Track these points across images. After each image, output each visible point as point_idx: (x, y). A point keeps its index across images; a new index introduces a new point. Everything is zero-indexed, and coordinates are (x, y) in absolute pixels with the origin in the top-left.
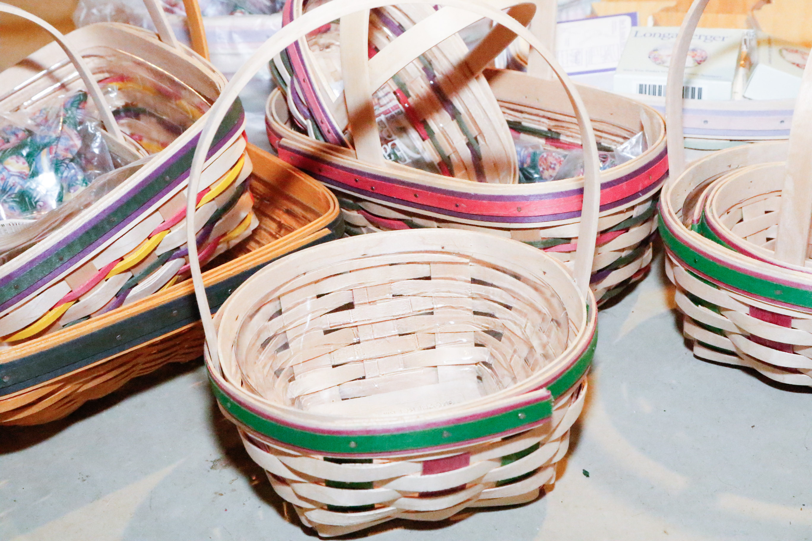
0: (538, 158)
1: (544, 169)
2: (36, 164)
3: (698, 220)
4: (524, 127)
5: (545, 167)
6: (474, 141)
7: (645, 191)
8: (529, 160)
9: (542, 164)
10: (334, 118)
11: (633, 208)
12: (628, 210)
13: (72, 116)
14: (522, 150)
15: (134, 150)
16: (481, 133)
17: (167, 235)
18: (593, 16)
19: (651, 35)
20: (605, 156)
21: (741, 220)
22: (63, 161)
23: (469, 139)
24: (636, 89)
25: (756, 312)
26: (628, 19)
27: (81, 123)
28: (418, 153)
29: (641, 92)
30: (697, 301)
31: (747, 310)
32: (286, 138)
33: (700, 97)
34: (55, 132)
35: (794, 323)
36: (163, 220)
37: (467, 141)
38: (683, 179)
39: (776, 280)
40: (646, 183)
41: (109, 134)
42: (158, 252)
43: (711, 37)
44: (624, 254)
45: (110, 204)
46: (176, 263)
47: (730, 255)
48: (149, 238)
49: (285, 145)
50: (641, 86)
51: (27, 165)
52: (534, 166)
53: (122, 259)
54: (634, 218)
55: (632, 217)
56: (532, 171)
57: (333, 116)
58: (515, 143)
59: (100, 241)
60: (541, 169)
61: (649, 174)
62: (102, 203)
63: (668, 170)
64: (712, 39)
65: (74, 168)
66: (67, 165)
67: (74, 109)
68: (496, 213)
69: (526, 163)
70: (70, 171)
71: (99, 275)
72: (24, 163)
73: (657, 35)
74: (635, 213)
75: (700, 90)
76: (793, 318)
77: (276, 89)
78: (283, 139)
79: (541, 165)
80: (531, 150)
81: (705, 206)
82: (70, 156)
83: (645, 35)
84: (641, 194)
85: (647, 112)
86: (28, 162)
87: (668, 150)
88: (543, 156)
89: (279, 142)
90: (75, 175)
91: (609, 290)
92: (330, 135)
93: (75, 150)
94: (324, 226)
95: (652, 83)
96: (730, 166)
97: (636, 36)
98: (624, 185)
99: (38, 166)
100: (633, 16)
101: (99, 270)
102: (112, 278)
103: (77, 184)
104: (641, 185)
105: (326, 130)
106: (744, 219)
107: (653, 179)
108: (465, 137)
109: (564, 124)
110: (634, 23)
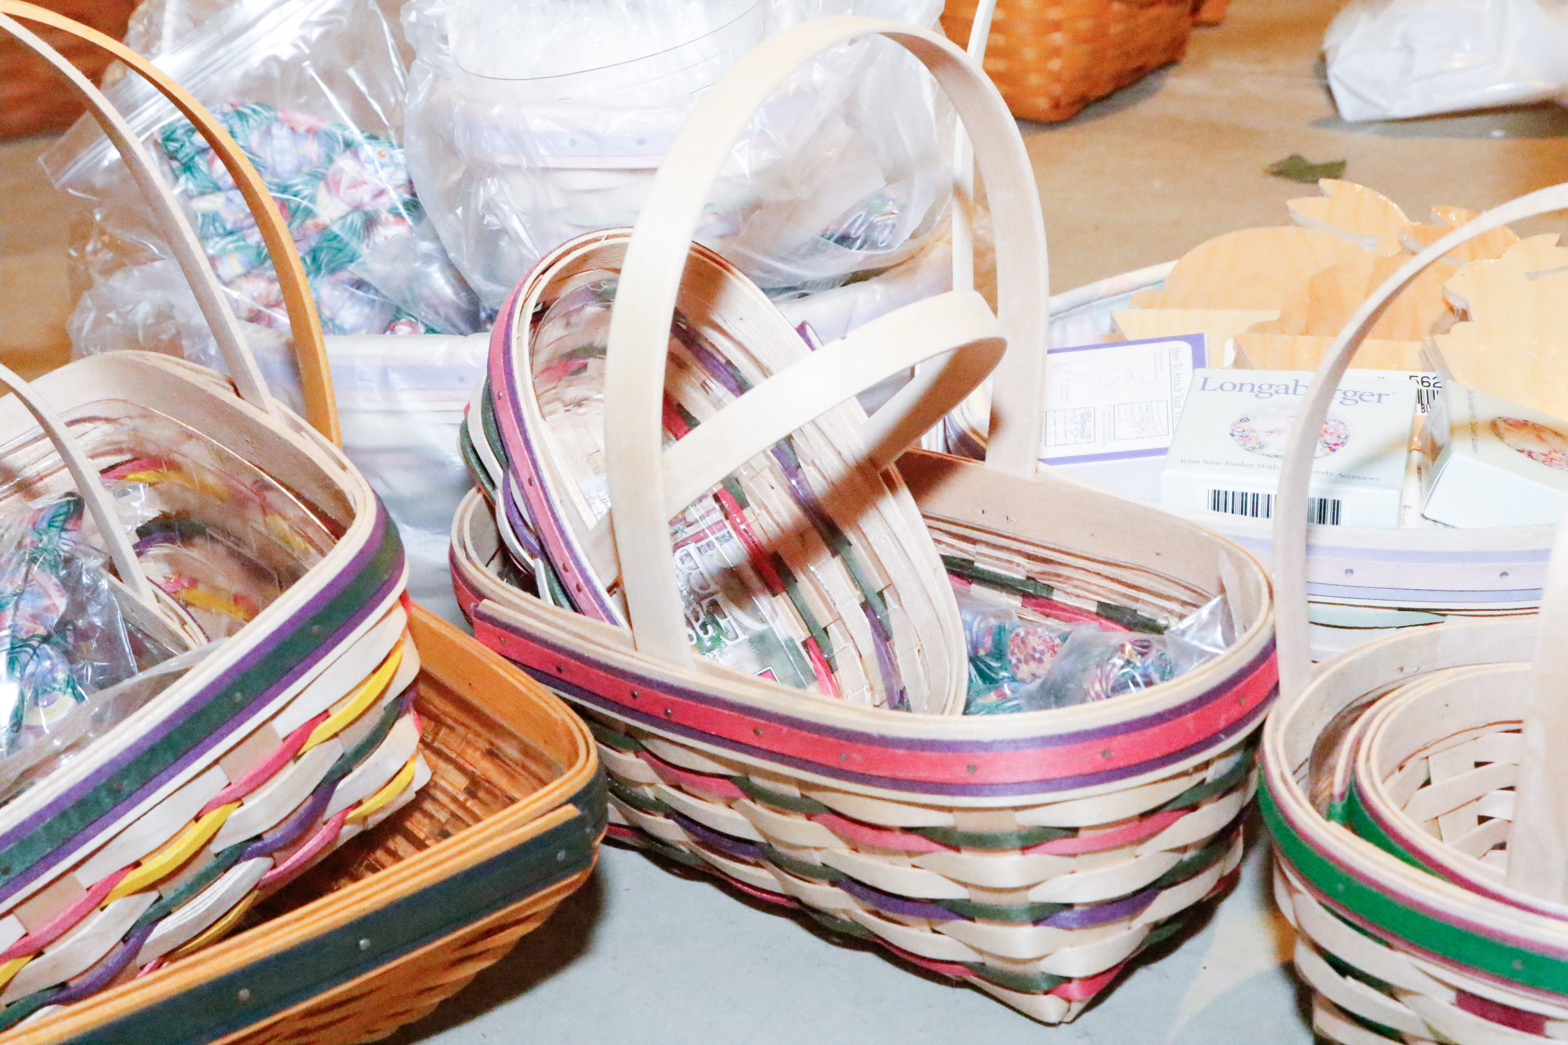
0: (1007, 639)
1: (1019, 660)
3: (1342, 796)
4: (977, 570)
5: (1022, 657)
6: (876, 601)
7: (1230, 729)
8: (988, 642)
9: (1016, 650)
10: (589, 559)
11: (1206, 765)
12: (1198, 769)
13: (50, 547)
14: (974, 620)
15: (175, 626)
16: (890, 585)
17: (235, 812)
18: (1116, 339)
19: (1235, 386)
20: (1146, 644)
21: (1427, 783)
22: (25, 643)
23: (866, 597)
24: (1206, 501)
25: (1468, 1001)
26: (1186, 349)
27: (68, 561)
28: (763, 621)
29: (1216, 507)
30: (1343, 969)
31: (1452, 995)
32: (489, 599)
33: (1335, 521)
34: (12, 582)
35: (1549, 1027)
36: (227, 782)
37: (863, 600)
38: (1307, 701)
39: (1516, 940)
40: (1235, 712)
41: (124, 587)
42: (216, 847)
43: (1355, 393)
44: (1187, 857)
45: (115, 754)
46: (254, 866)
47: (1415, 881)
48: (197, 819)
49: (488, 612)
50: (1216, 493)
52: (999, 653)
53: (137, 864)
54: (1209, 785)
55: (1204, 780)
56: (995, 664)
57: (587, 556)
58: (961, 605)
59: (89, 831)
60: (1014, 661)
61: (1243, 694)
62: (96, 751)
63: (1277, 685)
64: (1357, 398)
65: (49, 658)
66: (35, 649)
67: (54, 531)
68: (923, 774)
69: (983, 647)
70: (39, 663)
71: (88, 900)
73: (1247, 388)
74: (1210, 775)
75: (1336, 505)
76: (1548, 1018)
77: (474, 490)
78: (485, 601)
79: (1013, 653)
80: (993, 622)
81: (1355, 761)
82: (42, 631)
83: (1221, 387)
84: (1223, 736)
85: (1230, 554)
87: (1278, 643)
88: (1017, 635)
89: (476, 606)
90: (51, 670)
91: (1156, 926)
92: (581, 595)
93: (54, 619)
94: (564, 800)
95: (1239, 490)
96: (1402, 669)
97: (1203, 388)
98: (1189, 720)
100: (1196, 342)
101: (88, 889)
102: (113, 905)
103: (54, 689)
104: (1224, 717)
105: (574, 585)
106: (1433, 780)
107: (1247, 703)
108: (858, 593)
109: (1061, 570)
110: (1199, 360)
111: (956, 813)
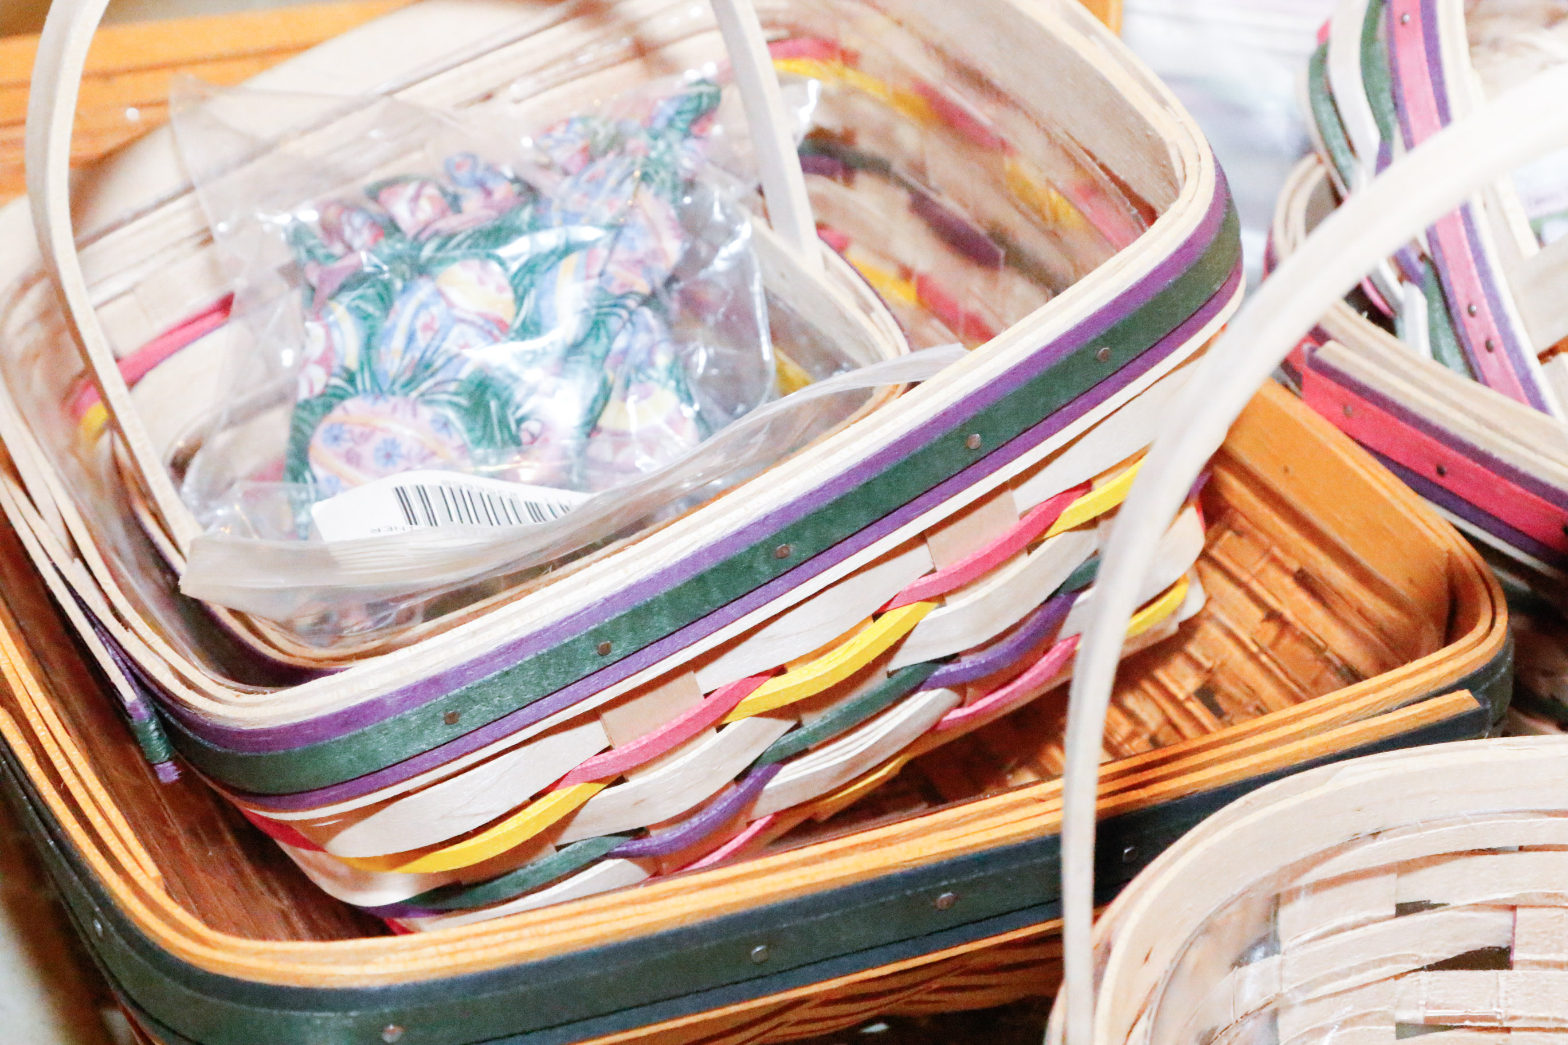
2: (538, 299)
13: (667, 159)
15: (854, 311)
17: (934, 613)
22: (618, 302)
27: (690, 185)
32: (1336, 340)
34: (610, 205)
36: (930, 567)
41: (776, 239)
42: (900, 661)
46: (934, 701)
48: (876, 616)
49: (1334, 362)
51: (509, 295)
53: (780, 671)
62: (761, 491)
65: (649, 329)
66: (631, 313)
67: (674, 136)
70: (634, 334)
71: (705, 711)
72: (500, 289)
77: (1311, 160)
78: (1330, 345)
82: (643, 287)
86: (515, 290)
89: (1313, 350)
90: (651, 351)
92: (1491, 357)
93: (663, 269)
94: (1454, 680)
99: (544, 304)
101: (706, 695)
102: (735, 724)
103: (650, 378)
105: (1482, 339)
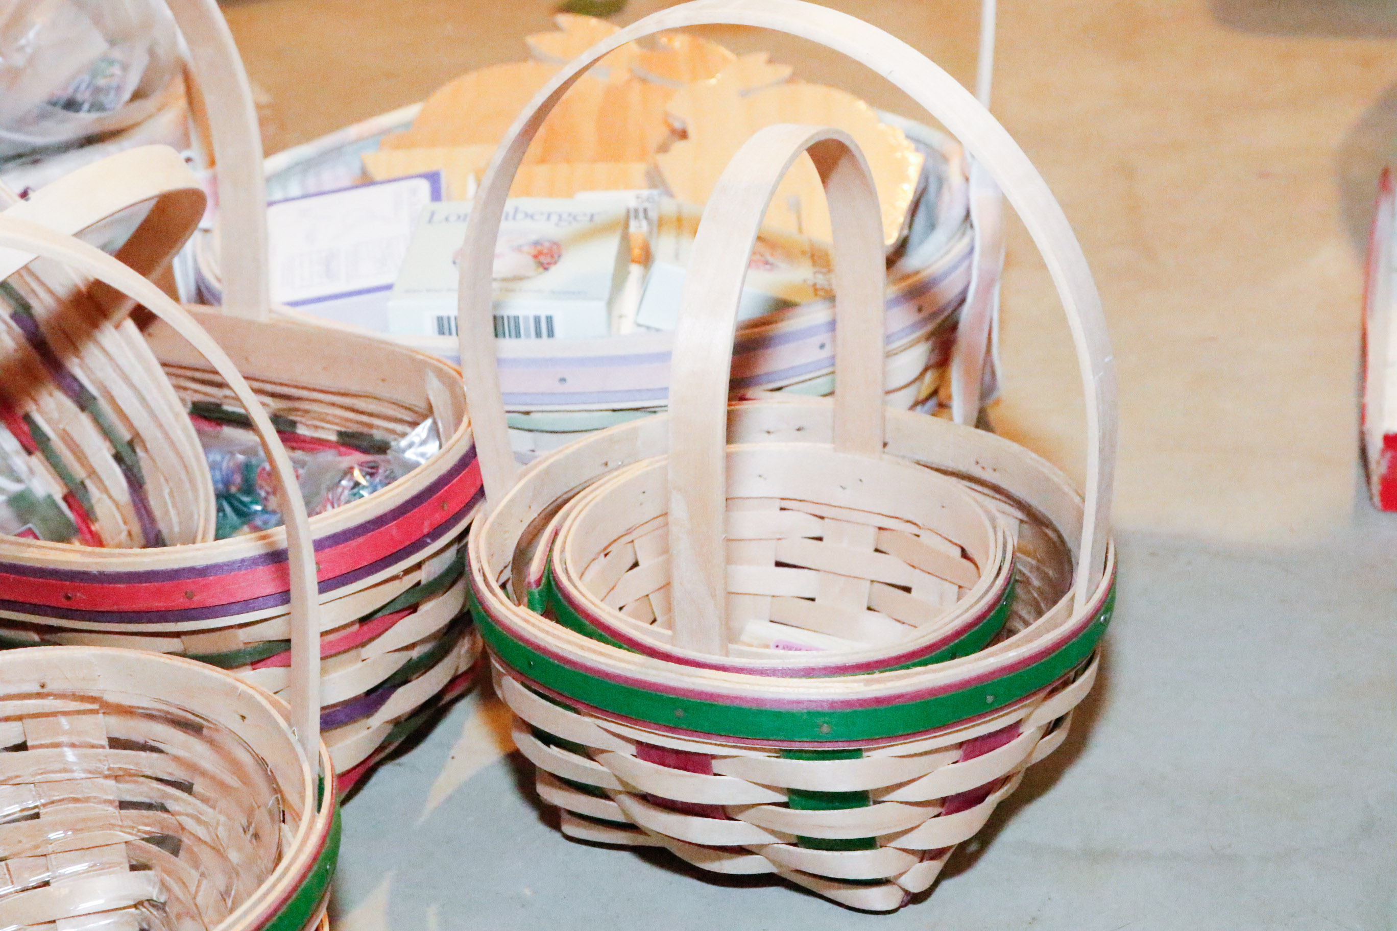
0: (254, 476)
1: (268, 493)
3: (538, 582)
4: (227, 413)
5: (270, 490)
6: (127, 450)
7: (435, 534)
8: (238, 479)
9: (264, 484)
11: (419, 566)
12: (407, 572)
14: (223, 458)
16: (137, 435)
18: (366, 180)
19: (459, 217)
20: (372, 464)
21: (636, 565)
23: (115, 447)
24: (431, 327)
25: (647, 751)
26: (424, 186)
28: (19, 480)
29: (441, 332)
30: (548, 739)
31: (633, 749)
33: (551, 334)
35: (716, 765)
37: (113, 451)
38: (512, 501)
39: (674, 690)
40: (438, 518)
43: (570, 215)
44: (415, 654)
47: (590, 650)
50: (440, 320)
52: (249, 488)
54: (425, 585)
55: (419, 583)
56: (246, 499)
60: (263, 494)
61: (443, 500)
63: (482, 486)
64: (571, 219)
69: (234, 484)
74: (423, 576)
75: (549, 320)
76: (714, 757)
79: (261, 487)
80: (240, 458)
81: (551, 550)
83: (447, 219)
84: (429, 541)
85: (440, 374)
87: (478, 450)
88: (264, 469)
91: (397, 723)
96: (606, 464)
97: (430, 221)
98: (392, 527)
100: (433, 178)
104: (426, 523)
106: (640, 563)
107: (451, 508)
108: (108, 444)
109: (297, 404)
110: (436, 195)
111: (183, 637)
